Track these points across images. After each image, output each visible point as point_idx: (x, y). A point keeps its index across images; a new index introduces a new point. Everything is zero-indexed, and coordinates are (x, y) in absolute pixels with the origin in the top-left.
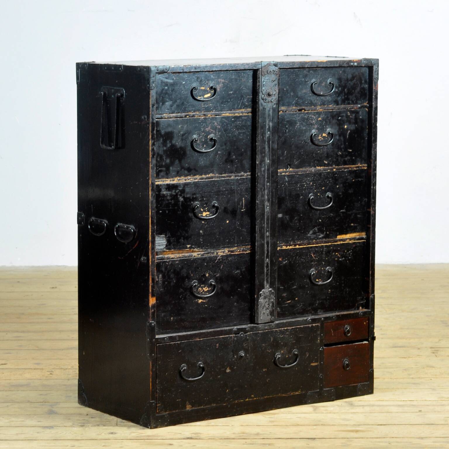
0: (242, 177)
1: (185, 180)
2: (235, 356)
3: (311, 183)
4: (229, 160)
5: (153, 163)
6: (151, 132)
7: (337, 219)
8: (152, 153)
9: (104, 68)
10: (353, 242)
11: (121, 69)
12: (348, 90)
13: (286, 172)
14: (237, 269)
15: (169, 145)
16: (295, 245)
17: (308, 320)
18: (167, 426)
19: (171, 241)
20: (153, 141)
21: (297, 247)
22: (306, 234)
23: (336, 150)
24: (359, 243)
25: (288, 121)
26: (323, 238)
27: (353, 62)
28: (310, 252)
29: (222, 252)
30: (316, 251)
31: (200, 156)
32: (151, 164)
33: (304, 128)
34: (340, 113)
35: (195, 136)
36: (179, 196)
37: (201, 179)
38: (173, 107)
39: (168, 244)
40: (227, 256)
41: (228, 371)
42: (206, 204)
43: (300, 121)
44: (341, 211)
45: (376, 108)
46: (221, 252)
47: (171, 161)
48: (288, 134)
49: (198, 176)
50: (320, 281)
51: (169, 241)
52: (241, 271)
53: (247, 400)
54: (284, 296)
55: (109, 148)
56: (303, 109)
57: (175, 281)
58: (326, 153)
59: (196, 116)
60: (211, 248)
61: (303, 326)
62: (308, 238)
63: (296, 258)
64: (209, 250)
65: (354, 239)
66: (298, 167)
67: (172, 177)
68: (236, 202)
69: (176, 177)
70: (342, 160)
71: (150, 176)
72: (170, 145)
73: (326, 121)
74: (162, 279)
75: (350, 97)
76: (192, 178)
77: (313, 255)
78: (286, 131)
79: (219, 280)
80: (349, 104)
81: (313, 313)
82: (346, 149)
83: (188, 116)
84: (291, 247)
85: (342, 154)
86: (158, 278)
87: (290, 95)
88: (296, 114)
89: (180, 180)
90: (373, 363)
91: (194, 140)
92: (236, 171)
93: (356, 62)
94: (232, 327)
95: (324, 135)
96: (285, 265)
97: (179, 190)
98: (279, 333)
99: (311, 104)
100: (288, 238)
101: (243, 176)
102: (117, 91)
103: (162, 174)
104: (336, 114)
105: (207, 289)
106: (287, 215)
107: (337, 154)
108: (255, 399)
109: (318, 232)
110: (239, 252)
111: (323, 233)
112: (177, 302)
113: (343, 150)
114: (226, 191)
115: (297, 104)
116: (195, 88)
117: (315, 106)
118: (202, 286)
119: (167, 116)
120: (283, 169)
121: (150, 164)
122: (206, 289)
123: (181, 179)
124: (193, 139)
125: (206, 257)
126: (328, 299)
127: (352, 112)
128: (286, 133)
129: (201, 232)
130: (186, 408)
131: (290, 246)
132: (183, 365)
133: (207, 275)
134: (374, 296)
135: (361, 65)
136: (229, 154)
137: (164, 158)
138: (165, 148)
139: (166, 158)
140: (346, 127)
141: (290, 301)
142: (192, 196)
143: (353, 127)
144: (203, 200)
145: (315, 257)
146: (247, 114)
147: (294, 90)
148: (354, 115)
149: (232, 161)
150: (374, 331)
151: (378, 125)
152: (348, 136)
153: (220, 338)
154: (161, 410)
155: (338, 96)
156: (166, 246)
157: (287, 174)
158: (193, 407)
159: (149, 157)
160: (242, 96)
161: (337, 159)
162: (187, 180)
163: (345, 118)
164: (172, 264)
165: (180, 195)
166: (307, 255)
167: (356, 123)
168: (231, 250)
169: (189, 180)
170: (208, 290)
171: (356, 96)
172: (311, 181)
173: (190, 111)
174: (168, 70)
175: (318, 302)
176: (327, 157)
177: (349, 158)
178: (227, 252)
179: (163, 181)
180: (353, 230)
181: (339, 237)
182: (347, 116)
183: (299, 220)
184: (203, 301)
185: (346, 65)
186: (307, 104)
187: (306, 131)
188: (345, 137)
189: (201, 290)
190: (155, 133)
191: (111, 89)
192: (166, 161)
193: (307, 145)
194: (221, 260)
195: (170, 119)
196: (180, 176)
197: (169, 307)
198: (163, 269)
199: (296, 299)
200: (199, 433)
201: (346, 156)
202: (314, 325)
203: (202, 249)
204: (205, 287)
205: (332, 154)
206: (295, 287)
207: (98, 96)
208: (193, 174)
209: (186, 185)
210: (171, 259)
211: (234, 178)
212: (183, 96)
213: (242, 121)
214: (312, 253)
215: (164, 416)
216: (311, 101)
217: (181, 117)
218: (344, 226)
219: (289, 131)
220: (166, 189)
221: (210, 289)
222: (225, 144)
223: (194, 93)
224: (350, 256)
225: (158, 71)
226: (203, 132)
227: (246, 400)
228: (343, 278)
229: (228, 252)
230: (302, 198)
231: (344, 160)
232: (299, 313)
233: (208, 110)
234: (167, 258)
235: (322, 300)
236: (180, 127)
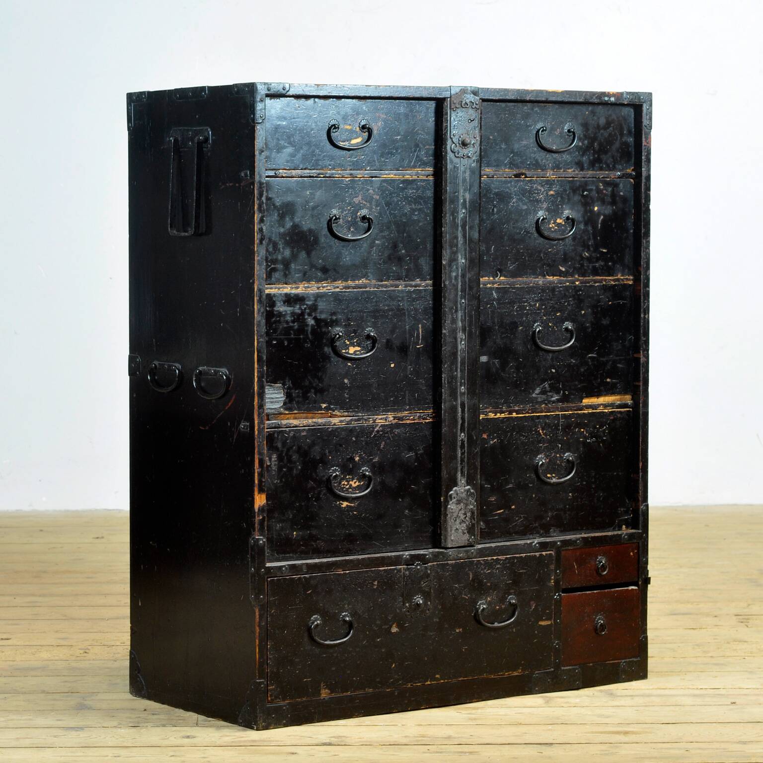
0: (417, 288)
1: (318, 288)
2: (407, 605)
3: (538, 305)
4: (393, 257)
5: (261, 254)
6: (258, 199)
7: (582, 370)
8: (259, 236)
9: (176, 95)
10: (610, 410)
11: (205, 94)
12: (600, 144)
13: (493, 283)
14: (410, 449)
15: (289, 224)
16: (510, 413)
17: (534, 544)
18: (286, 725)
19: (294, 395)
20: (260, 215)
21: (514, 415)
22: (530, 393)
23: (580, 249)
24: (620, 412)
25: (497, 194)
26: (558, 401)
27: (608, 95)
28: (536, 426)
29: (382, 419)
30: (546, 423)
31: (343, 246)
32: (258, 256)
33: (525, 207)
34: (586, 183)
35: (334, 211)
36: (306, 317)
37: (346, 287)
38: (297, 157)
39: (287, 401)
40: (392, 426)
41: (394, 629)
42: (355, 332)
43: (519, 195)
44: (590, 355)
45: (648, 178)
46: (381, 419)
47: (292, 252)
48: (496, 216)
49: (340, 282)
50: (554, 477)
51: (289, 396)
52: (416, 454)
53: (429, 683)
54: (492, 501)
55: (183, 234)
56: (523, 174)
57: (300, 467)
58: (562, 253)
59: (337, 176)
60: (363, 411)
61: (525, 555)
62: (534, 401)
63: (512, 434)
64: (360, 414)
65: (612, 405)
66: (514, 275)
67: (295, 282)
68: (407, 331)
69: (302, 282)
70: (591, 267)
71: (255, 276)
72: (291, 224)
73: (562, 197)
74: (276, 463)
75: (604, 157)
76: (330, 286)
77: (541, 431)
78: (493, 210)
79: (378, 469)
80: (601, 169)
81: (542, 533)
82: (596, 248)
83: (322, 176)
84: (503, 415)
85: (591, 256)
86: (270, 460)
87: (501, 148)
88: (511, 182)
89: (308, 287)
90: (646, 625)
91: (333, 217)
92: (406, 277)
93: (614, 95)
94: (401, 553)
95: (559, 221)
96: (493, 447)
97: (307, 305)
98: (484, 565)
99: (537, 165)
100: (497, 399)
101: (419, 286)
102: (197, 133)
103: (276, 275)
104: (580, 186)
105: (357, 484)
106: (496, 358)
107: (581, 256)
108: (442, 681)
109: (550, 392)
110: (412, 420)
111: (558, 393)
112: (303, 504)
113: (592, 249)
114: (389, 310)
115: (512, 165)
116: (334, 125)
117: (543, 170)
118: (347, 477)
119: (285, 173)
120: (489, 277)
121: (256, 255)
122: (355, 483)
123: (310, 285)
124: (331, 216)
125: (355, 427)
126: (569, 510)
127: (607, 184)
128: (493, 214)
129: (346, 381)
130: (320, 694)
131: (502, 412)
132: (314, 616)
133: (357, 459)
134: (647, 506)
135: (621, 102)
136: (395, 246)
137: (281, 246)
138: (282, 230)
139: (283, 248)
140: (596, 209)
141: (501, 511)
142: (330, 317)
143: (608, 210)
144: (349, 325)
145: (545, 434)
146: (425, 178)
147: (507, 140)
148: (610, 189)
149: (400, 259)
150: (647, 567)
151: (651, 207)
152: (599, 226)
153: (380, 570)
154: (276, 698)
155: (583, 155)
156: (285, 404)
157: (496, 286)
158: (332, 692)
159: (254, 244)
160: (417, 146)
161: (582, 265)
162: (321, 288)
163: (594, 194)
164: (294, 436)
165: (309, 315)
166: (531, 431)
167: (613, 203)
168: (398, 417)
169: (325, 289)
170: (358, 485)
171: (613, 157)
172: (537, 301)
173: (325, 167)
174: (288, 91)
175: (550, 514)
176: (565, 260)
177: (602, 263)
178: (392, 418)
179: (279, 289)
180: (611, 390)
181: (586, 401)
182: (599, 191)
183: (518, 369)
184: (349, 504)
185: (596, 101)
186: (529, 165)
187: (528, 212)
188: (594, 227)
189: (347, 485)
190: (264, 201)
191: (188, 130)
192: (283, 252)
193: (530, 237)
194: (381, 433)
195: (290, 179)
196: (309, 281)
197: (289, 513)
198: (279, 445)
199: (513, 507)
200: (344, 737)
201: (598, 260)
202: (544, 553)
203: (348, 412)
204: (352, 481)
205: (573, 254)
206: (511, 486)
207: (165, 147)
208: (331, 278)
209: (318, 296)
210: (293, 427)
211: (404, 289)
212: (314, 140)
213: (417, 189)
214: (539, 426)
215: (281, 707)
216: (537, 161)
217: (310, 177)
218: (594, 382)
219: (499, 211)
220: (284, 302)
221: (362, 483)
222: (388, 228)
223: (332, 134)
224: (605, 436)
225: (269, 90)
226: (350, 204)
227: (427, 683)
228: (593, 474)
229: (394, 420)
230: (522, 330)
231: (594, 267)
232: (517, 533)
233: (357, 166)
234: (285, 425)
235: (557, 510)
236: (308, 193)
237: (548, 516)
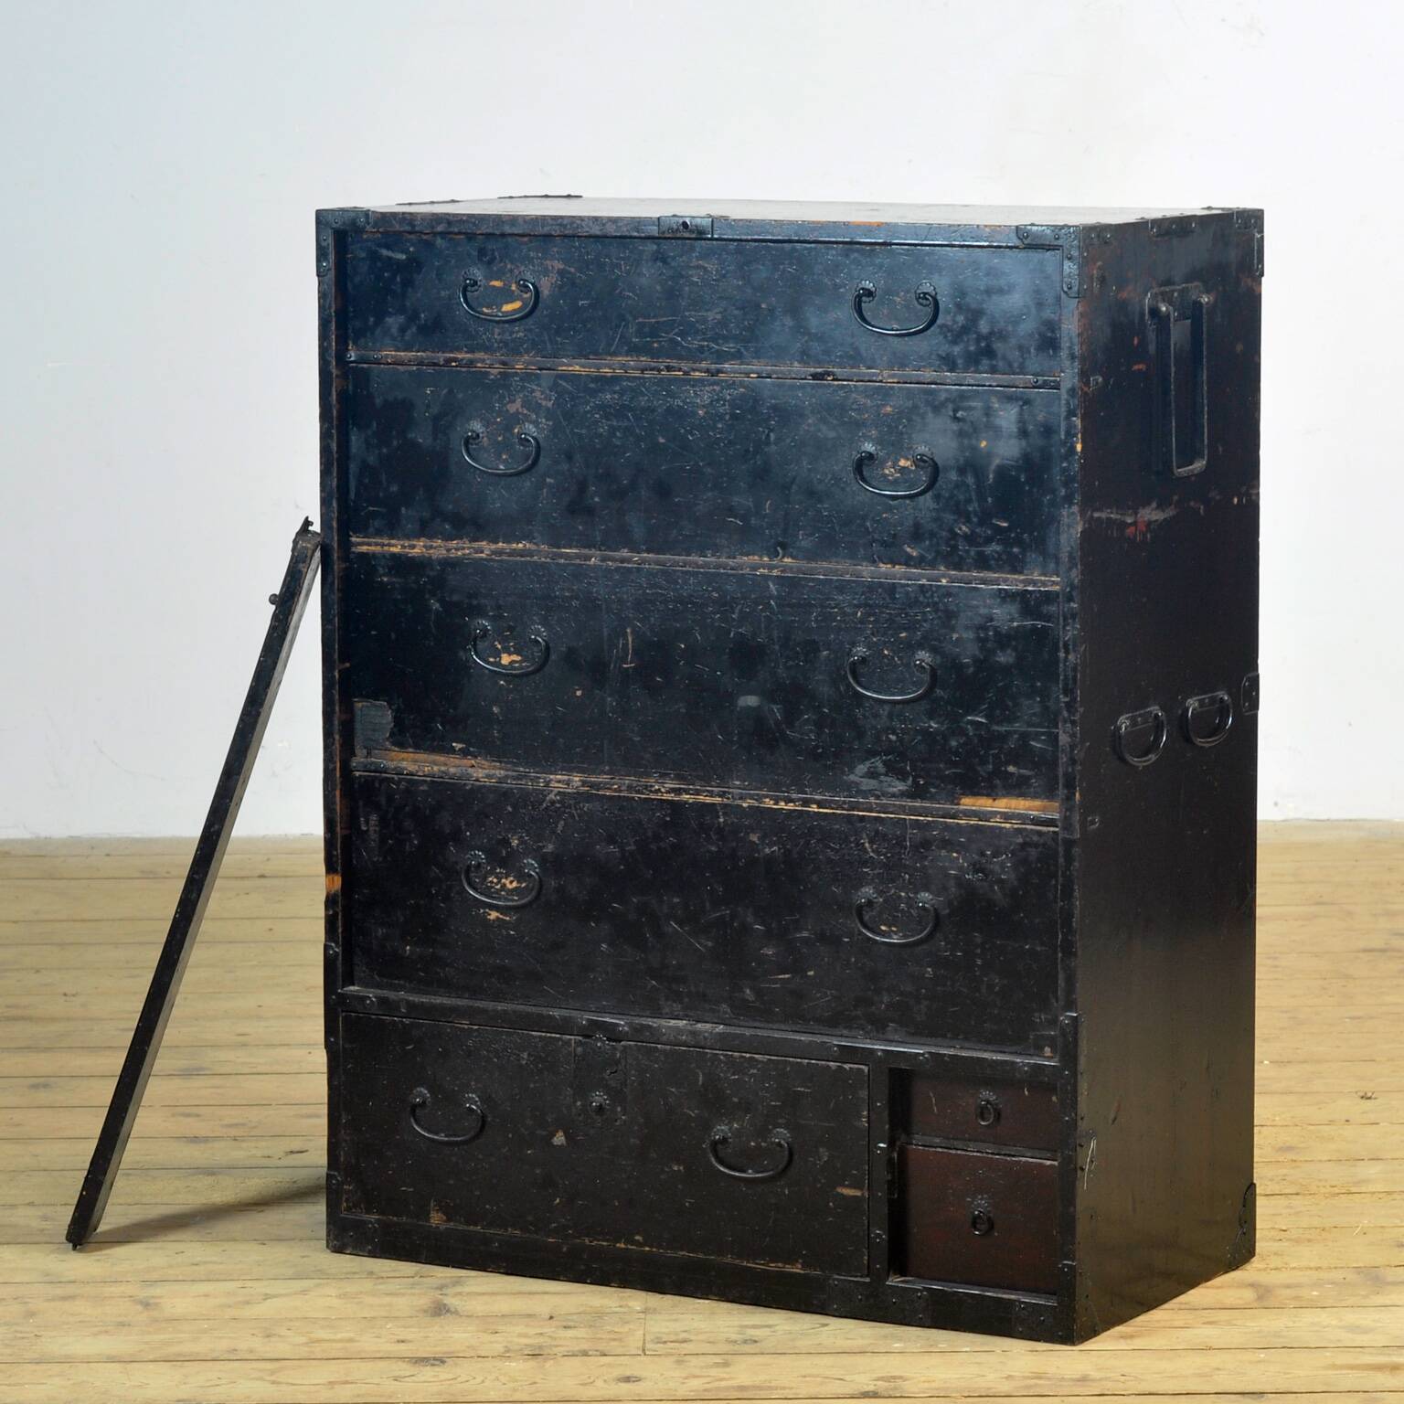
0: (625, 565)
1: (449, 550)
2: (579, 1103)
3: (859, 614)
4: (577, 507)
5: (328, 488)
7: (954, 743)
10: (1016, 826)
13: (771, 568)
14: (611, 840)
16: (806, 802)
17: (829, 1045)
18: (373, 1255)
19: (406, 722)
21: (814, 808)
22: (843, 773)
23: (949, 517)
24: (1040, 833)
25: (775, 408)
26: (903, 794)
28: (857, 833)
29: (562, 783)
30: (877, 832)
31: (489, 484)
33: (832, 434)
34: (964, 395)
35: (475, 425)
36: (427, 596)
37: (493, 552)
38: (409, 332)
39: (395, 730)
40: (579, 797)
41: (559, 1139)
42: (511, 629)
43: (819, 412)
44: (969, 718)
45: (1073, 391)
46: (559, 782)
47: (403, 489)
48: (773, 448)
49: (483, 543)
50: (895, 933)
51: (398, 720)
52: (622, 850)
53: (623, 1246)
54: (767, 955)
56: (829, 374)
57: (416, 842)
58: (911, 522)
59: (479, 365)
60: (527, 765)
61: (807, 1061)
62: (849, 788)
63: (808, 843)
64: (522, 769)
65: (1023, 818)
66: (811, 556)
67: (408, 537)
68: (605, 639)
69: (420, 538)
70: (972, 553)
73: (909, 420)
74: (377, 829)
75: (998, 346)
76: (469, 548)
77: (867, 845)
78: (768, 435)
79: (551, 865)
80: (994, 369)
82: (985, 519)
83: (455, 364)
84: (791, 806)
85: (973, 532)
86: (367, 822)
87: (784, 325)
88: (803, 387)
89: (431, 547)
91: (471, 434)
92: (602, 544)
94: (574, 1014)
95: (902, 463)
96: (770, 860)
97: (428, 577)
98: (726, 1064)
99: (857, 358)
100: (779, 775)
101: (629, 560)
103: (376, 523)
104: (948, 400)
105: (515, 884)
106: (775, 702)
107: (951, 531)
108: (647, 1249)
109: (886, 775)
110: (615, 790)
111: (902, 776)
112: (422, 902)
113: (975, 520)
114: (571, 598)
115: (805, 357)
116: (473, 280)
117: (869, 368)
118: (498, 871)
119: (391, 357)
120: (761, 557)
122: (511, 882)
123: (435, 544)
124: (468, 431)
125: (512, 789)
126: (926, 997)
127: (1008, 398)
128: (768, 443)
129: (495, 709)
130: (428, 1219)
131: (788, 801)
132: (422, 1089)
133: (515, 843)
136: (582, 487)
137: (382, 477)
138: (385, 450)
140: (983, 444)
141: (787, 976)
142: (467, 601)
143: (1011, 448)
144: (501, 617)
145: (877, 852)
146: (637, 374)
147: (794, 310)
148: (1017, 408)
149: (590, 511)
152: (991, 476)
154: (355, 1206)
155: (956, 342)
156: (392, 734)
157: (775, 572)
158: (449, 1220)
160: (622, 318)
161: (955, 548)
162: (453, 551)
163: (979, 417)
164: (407, 791)
165: (433, 595)
166: (846, 840)
167: (1023, 434)
168: (590, 782)
169: (460, 553)
170: (516, 887)
171: (1021, 347)
172: (858, 606)
173: (459, 349)
175: (886, 999)
176: (917, 535)
177: (998, 548)
178: (580, 784)
179: (383, 545)
180: (1017, 787)
181: (968, 803)
182: (989, 412)
183: (819, 725)
184: (501, 916)
186: (841, 357)
188: (980, 477)
189: (497, 884)
190: (333, 403)
192: (387, 486)
193: (843, 489)
194: (558, 805)
195: (399, 367)
196: (431, 537)
197: (399, 913)
198: (383, 801)
199: (811, 973)
201: (988, 541)
202: (847, 1066)
203: (500, 762)
204: (506, 878)
205: (934, 526)
206: (805, 934)
208: (469, 535)
209: (448, 564)
210: (407, 774)
211: (599, 563)
212: (439, 304)
213: (621, 393)
214: (864, 836)
215: (364, 1223)
216: (856, 349)
217: (432, 364)
218: (979, 768)
219: (779, 440)
220: (390, 569)
221: (523, 885)
222: (570, 458)
224: (1005, 873)
226: (500, 413)
227: (618, 1245)
228: (979, 940)
229: (583, 786)
230: (828, 657)
231: (981, 554)
232: (818, 1020)
233: (514, 349)
234: (393, 770)
235: (902, 994)
236: (429, 392)
237: (882, 1002)
